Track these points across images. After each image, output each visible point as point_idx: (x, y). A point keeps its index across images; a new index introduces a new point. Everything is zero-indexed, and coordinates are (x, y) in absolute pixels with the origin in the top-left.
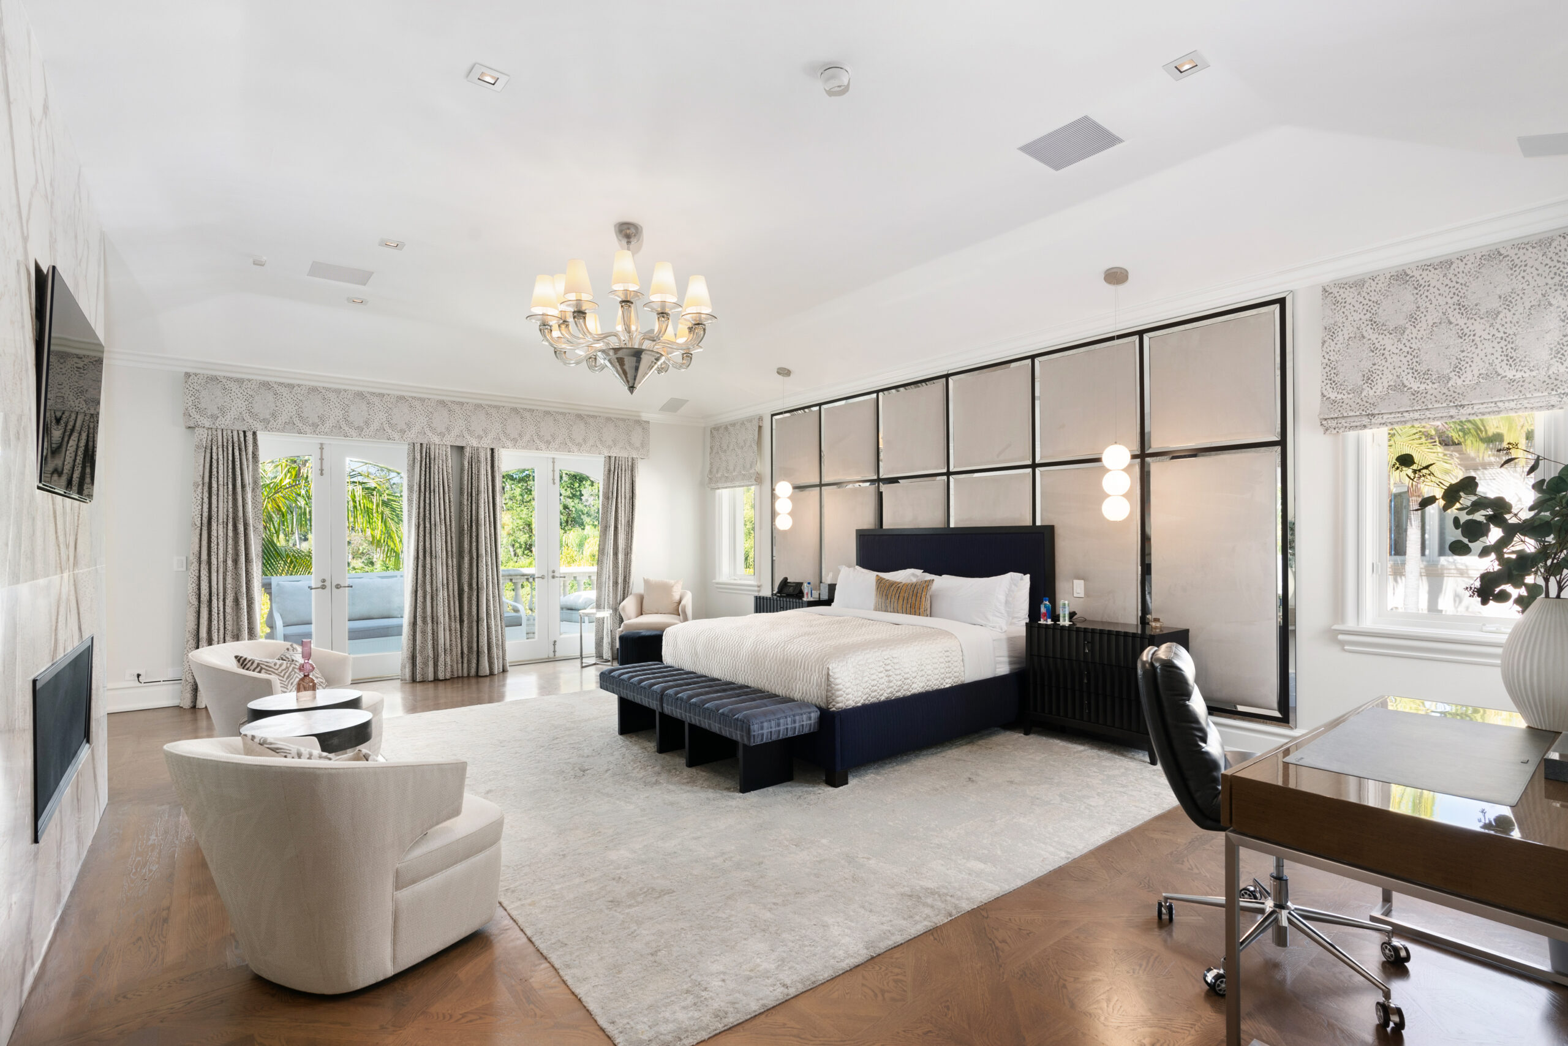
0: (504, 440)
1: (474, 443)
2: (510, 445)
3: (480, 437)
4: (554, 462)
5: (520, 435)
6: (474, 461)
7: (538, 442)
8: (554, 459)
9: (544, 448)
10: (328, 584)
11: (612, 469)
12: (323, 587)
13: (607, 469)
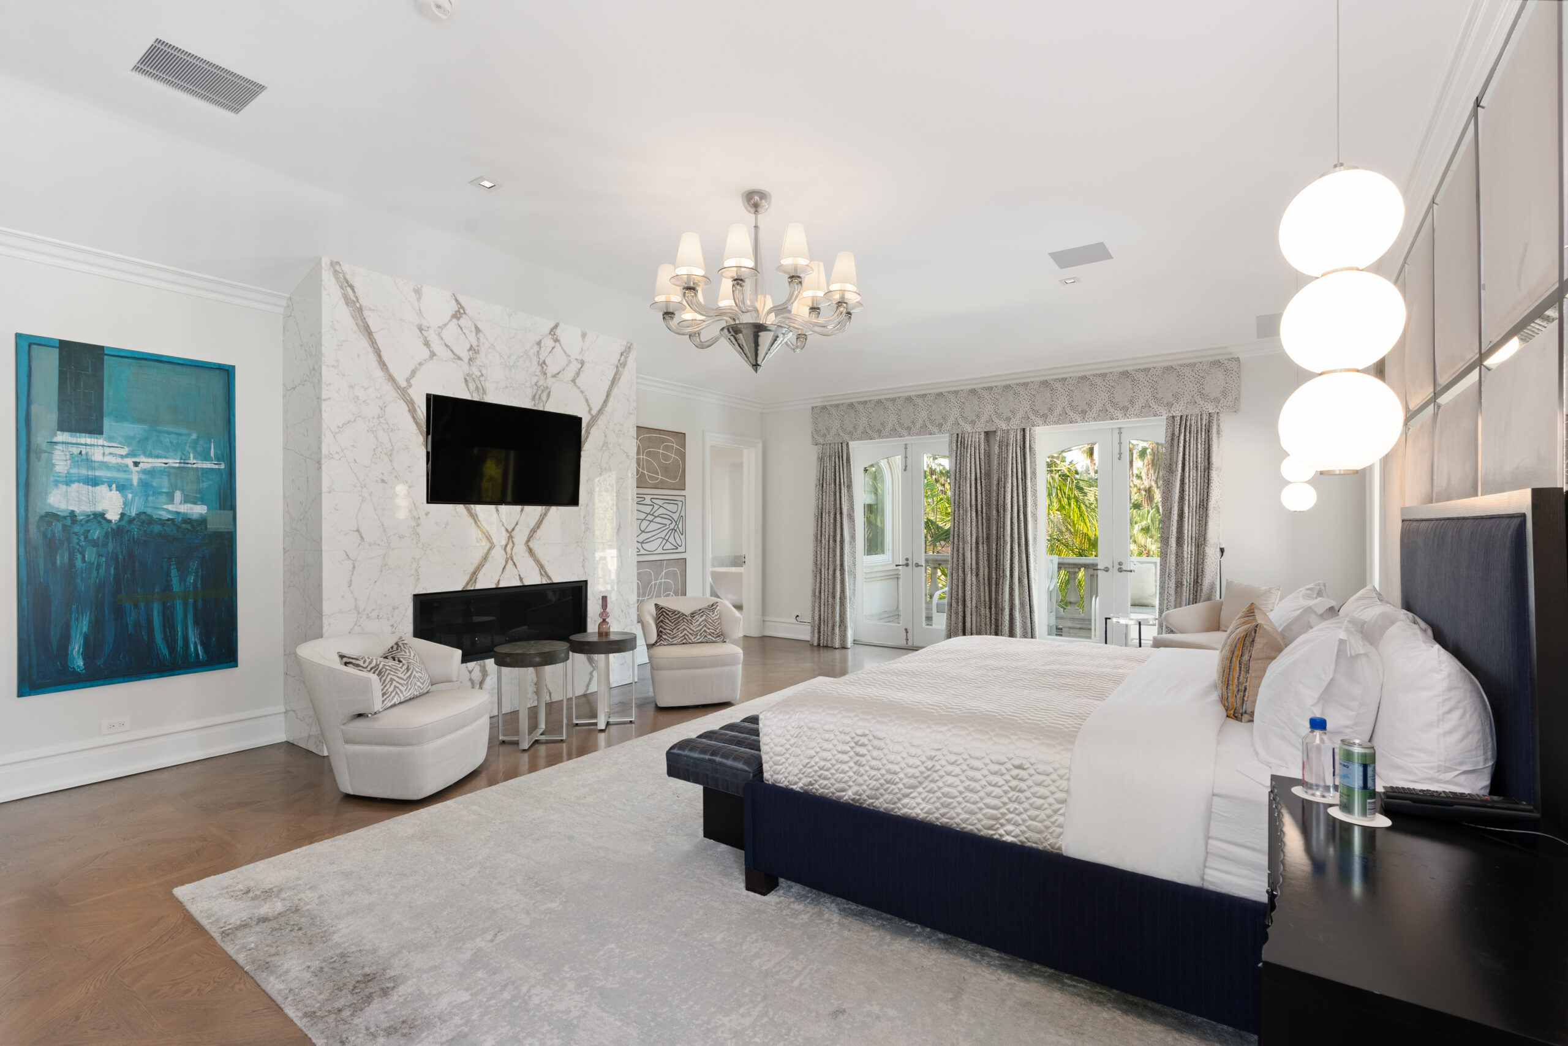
0: (1033, 418)
1: (1003, 425)
2: (1041, 423)
3: (1008, 419)
4: (1120, 433)
5: (1050, 409)
6: (1004, 445)
7: (1072, 414)
8: (1120, 428)
9: (1079, 420)
10: (910, 562)
11: (1177, 434)
12: (907, 565)
13: (1169, 434)
